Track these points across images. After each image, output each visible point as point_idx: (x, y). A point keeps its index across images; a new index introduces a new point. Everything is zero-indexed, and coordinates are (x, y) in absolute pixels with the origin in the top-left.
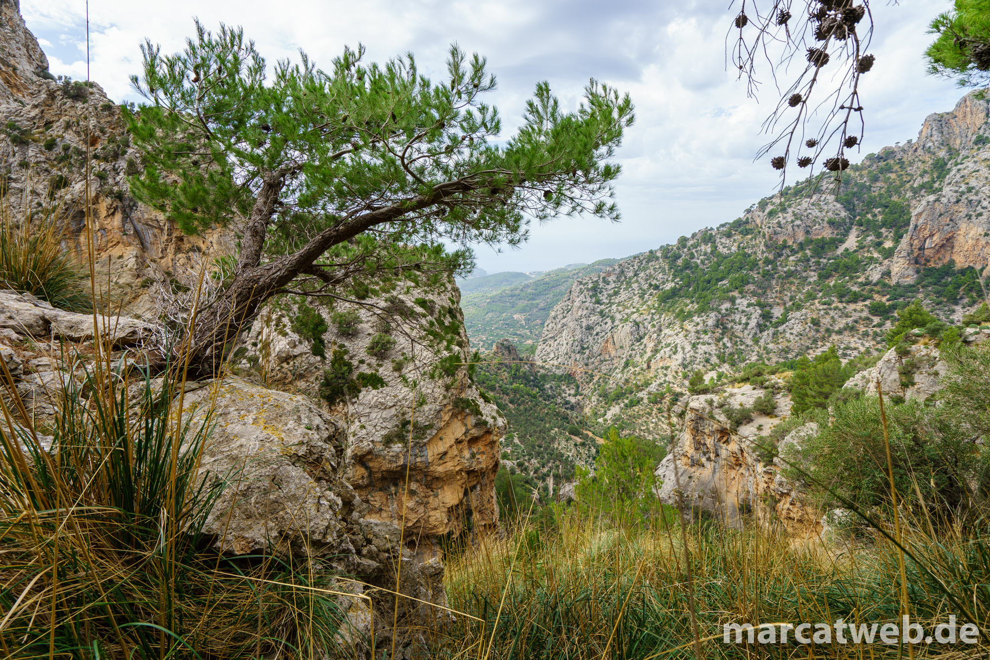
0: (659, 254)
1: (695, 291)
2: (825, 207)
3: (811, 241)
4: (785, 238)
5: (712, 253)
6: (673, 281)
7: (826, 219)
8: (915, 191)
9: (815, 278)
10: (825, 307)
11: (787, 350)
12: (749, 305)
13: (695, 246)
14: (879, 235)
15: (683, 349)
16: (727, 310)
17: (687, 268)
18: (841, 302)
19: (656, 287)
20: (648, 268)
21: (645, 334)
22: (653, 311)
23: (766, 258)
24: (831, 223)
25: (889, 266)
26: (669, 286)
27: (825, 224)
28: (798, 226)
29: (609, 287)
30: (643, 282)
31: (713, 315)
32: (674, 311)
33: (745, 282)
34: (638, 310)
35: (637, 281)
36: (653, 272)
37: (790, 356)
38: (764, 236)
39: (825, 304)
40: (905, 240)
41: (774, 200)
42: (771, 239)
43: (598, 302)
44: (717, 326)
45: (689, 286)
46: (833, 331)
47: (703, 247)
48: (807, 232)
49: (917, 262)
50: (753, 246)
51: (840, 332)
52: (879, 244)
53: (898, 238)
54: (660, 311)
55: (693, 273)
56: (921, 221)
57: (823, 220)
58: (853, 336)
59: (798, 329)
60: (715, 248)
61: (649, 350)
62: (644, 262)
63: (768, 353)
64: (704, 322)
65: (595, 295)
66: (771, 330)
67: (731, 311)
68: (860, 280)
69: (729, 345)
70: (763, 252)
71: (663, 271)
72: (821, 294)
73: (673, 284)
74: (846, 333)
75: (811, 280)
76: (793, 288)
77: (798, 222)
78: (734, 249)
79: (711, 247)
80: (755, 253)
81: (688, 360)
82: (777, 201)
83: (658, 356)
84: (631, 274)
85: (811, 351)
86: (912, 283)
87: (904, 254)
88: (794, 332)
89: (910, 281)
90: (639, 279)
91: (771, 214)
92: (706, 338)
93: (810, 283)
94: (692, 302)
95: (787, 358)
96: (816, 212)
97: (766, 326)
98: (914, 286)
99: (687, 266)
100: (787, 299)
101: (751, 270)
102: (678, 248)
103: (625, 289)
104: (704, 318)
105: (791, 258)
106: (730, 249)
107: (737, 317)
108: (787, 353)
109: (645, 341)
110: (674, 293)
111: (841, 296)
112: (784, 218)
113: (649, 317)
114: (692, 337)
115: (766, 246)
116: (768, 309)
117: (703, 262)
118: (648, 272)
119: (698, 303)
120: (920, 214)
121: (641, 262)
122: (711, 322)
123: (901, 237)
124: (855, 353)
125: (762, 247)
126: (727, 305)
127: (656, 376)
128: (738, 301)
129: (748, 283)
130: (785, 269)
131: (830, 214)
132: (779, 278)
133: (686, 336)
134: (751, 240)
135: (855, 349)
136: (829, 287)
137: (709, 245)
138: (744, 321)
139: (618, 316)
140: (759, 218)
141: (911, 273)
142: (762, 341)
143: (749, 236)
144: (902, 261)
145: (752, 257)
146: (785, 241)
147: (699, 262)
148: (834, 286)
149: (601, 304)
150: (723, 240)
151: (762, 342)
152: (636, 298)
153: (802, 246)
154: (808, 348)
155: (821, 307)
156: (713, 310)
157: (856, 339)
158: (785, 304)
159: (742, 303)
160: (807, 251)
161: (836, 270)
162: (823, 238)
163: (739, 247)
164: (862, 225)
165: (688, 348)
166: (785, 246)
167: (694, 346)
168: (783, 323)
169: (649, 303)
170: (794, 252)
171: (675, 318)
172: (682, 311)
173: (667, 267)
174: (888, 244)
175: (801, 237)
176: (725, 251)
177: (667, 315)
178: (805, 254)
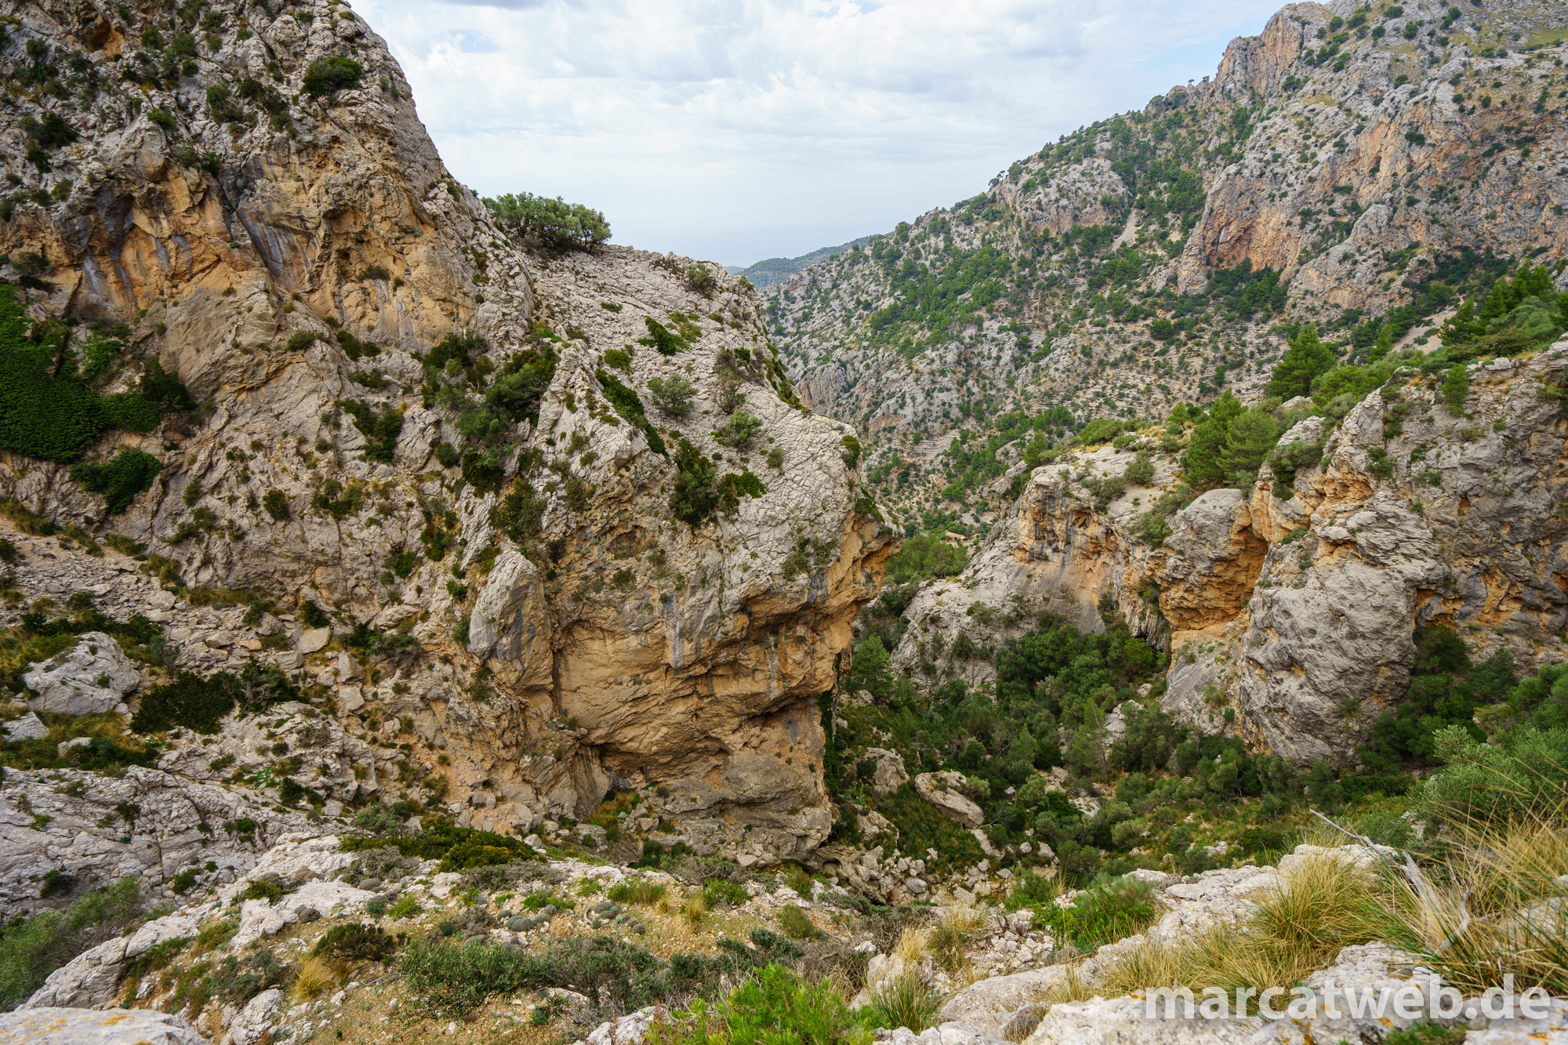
0: (868, 251)
1: (925, 311)
2: (1099, 179)
3: (1081, 232)
4: (1047, 226)
5: (946, 249)
6: (891, 295)
7: (1100, 197)
8: (1210, 158)
9: (1085, 288)
10: (1098, 329)
11: (1050, 394)
12: (1001, 330)
13: (921, 238)
14: (1164, 223)
15: (913, 399)
16: (971, 338)
17: (911, 274)
18: (1118, 321)
19: (867, 306)
20: (853, 274)
21: (856, 381)
22: (866, 344)
23: (1022, 257)
24: (1106, 203)
25: (1176, 268)
26: (886, 303)
27: (1099, 206)
28: (1064, 208)
29: (795, 307)
30: (847, 298)
31: (953, 346)
32: (896, 343)
33: (994, 294)
34: (842, 344)
35: (838, 297)
36: (861, 281)
37: (1055, 401)
38: (1019, 223)
39: (1097, 325)
40: (1197, 231)
41: (1030, 165)
42: (1028, 227)
43: (780, 332)
44: (958, 363)
45: (914, 303)
46: (1108, 363)
47: (933, 240)
48: (1075, 218)
49: (1208, 263)
50: (1004, 239)
51: (1115, 365)
52: (1164, 236)
53: (1187, 227)
54: (875, 343)
55: (920, 281)
56: (1218, 203)
57: (1095, 199)
58: (1131, 369)
59: (1065, 361)
60: (949, 240)
61: (864, 404)
62: (846, 265)
63: (1027, 399)
64: (941, 358)
65: (774, 321)
66: (1031, 366)
67: (978, 339)
68: (1140, 289)
69: (975, 390)
70: (1018, 249)
71: (876, 279)
72: (1092, 311)
73: (892, 301)
74: (1123, 365)
75: (1080, 290)
76: (1057, 303)
77: (1064, 202)
78: (977, 242)
79: (945, 240)
80: (1007, 250)
81: (921, 415)
82: (1036, 167)
83: (879, 412)
84: (827, 285)
85: (1080, 393)
86: (1201, 292)
87: (1195, 250)
88: (1060, 366)
89: (1198, 289)
90: (841, 293)
91: (1028, 188)
92: (945, 381)
93: (1077, 296)
94: (922, 328)
95: (1051, 404)
96: (1086, 187)
97: (1023, 360)
98: (1203, 296)
99: (910, 271)
100: (1049, 318)
101: (1002, 276)
102: (897, 242)
103: (821, 310)
104: (942, 351)
105: (1055, 258)
106: (970, 243)
107: (985, 348)
108: (1051, 397)
109: (857, 390)
110: (894, 314)
111: (1117, 314)
112: (1046, 195)
113: (860, 354)
114: (926, 379)
115: (1022, 238)
116: (1025, 334)
117: (933, 265)
118: (853, 280)
119: (930, 329)
120: (1218, 192)
121: (841, 264)
122: (951, 357)
123: (1192, 226)
124: (1134, 392)
125: (1017, 241)
126: (971, 331)
127: (876, 443)
128: (986, 324)
129: (998, 297)
130: (1047, 275)
131: (1104, 189)
132: (1038, 287)
133: (917, 380)
134: (1000, 228)
135: (1134, 386)
136: (1103, 299)
137: (942, 237)
138: (994, 355)
139: (814, 354)
140: (1011, 193)
141: (1201, 277)
142: (1019, 381)
143: (997, 223)
144: (1191, 260)
145: (1003, 256)
146: (1047, 232)
147: (928, 263)
148: (1110, 299)
149: (785, 336)
150: (961, 229)
151: (1018, 384)
152: (839, 325)
153: (1068, 239)
154: (1077, 389)
155: (1094, 330)
156: (952, 338)
157: (1134, 373)
158: (1046, 327)
159: (991, 327)
160: (1075, 247)
161: (1110, 275)
162: (1096, 226)
163: (983, 240)
164: (1143, 208)
165: (920, 398)
166: (1046, 239)
167: (929, 394)
168: (1046, 355)
169: (858, 331)
170: (1058, 248)
171: (898, 354)
172: (908, 342)
173: (881, 273)
174: (1175, 237)
175: (1067, 226)
176: (965, 246)
177: (886, 349)
178: (1073, 252)
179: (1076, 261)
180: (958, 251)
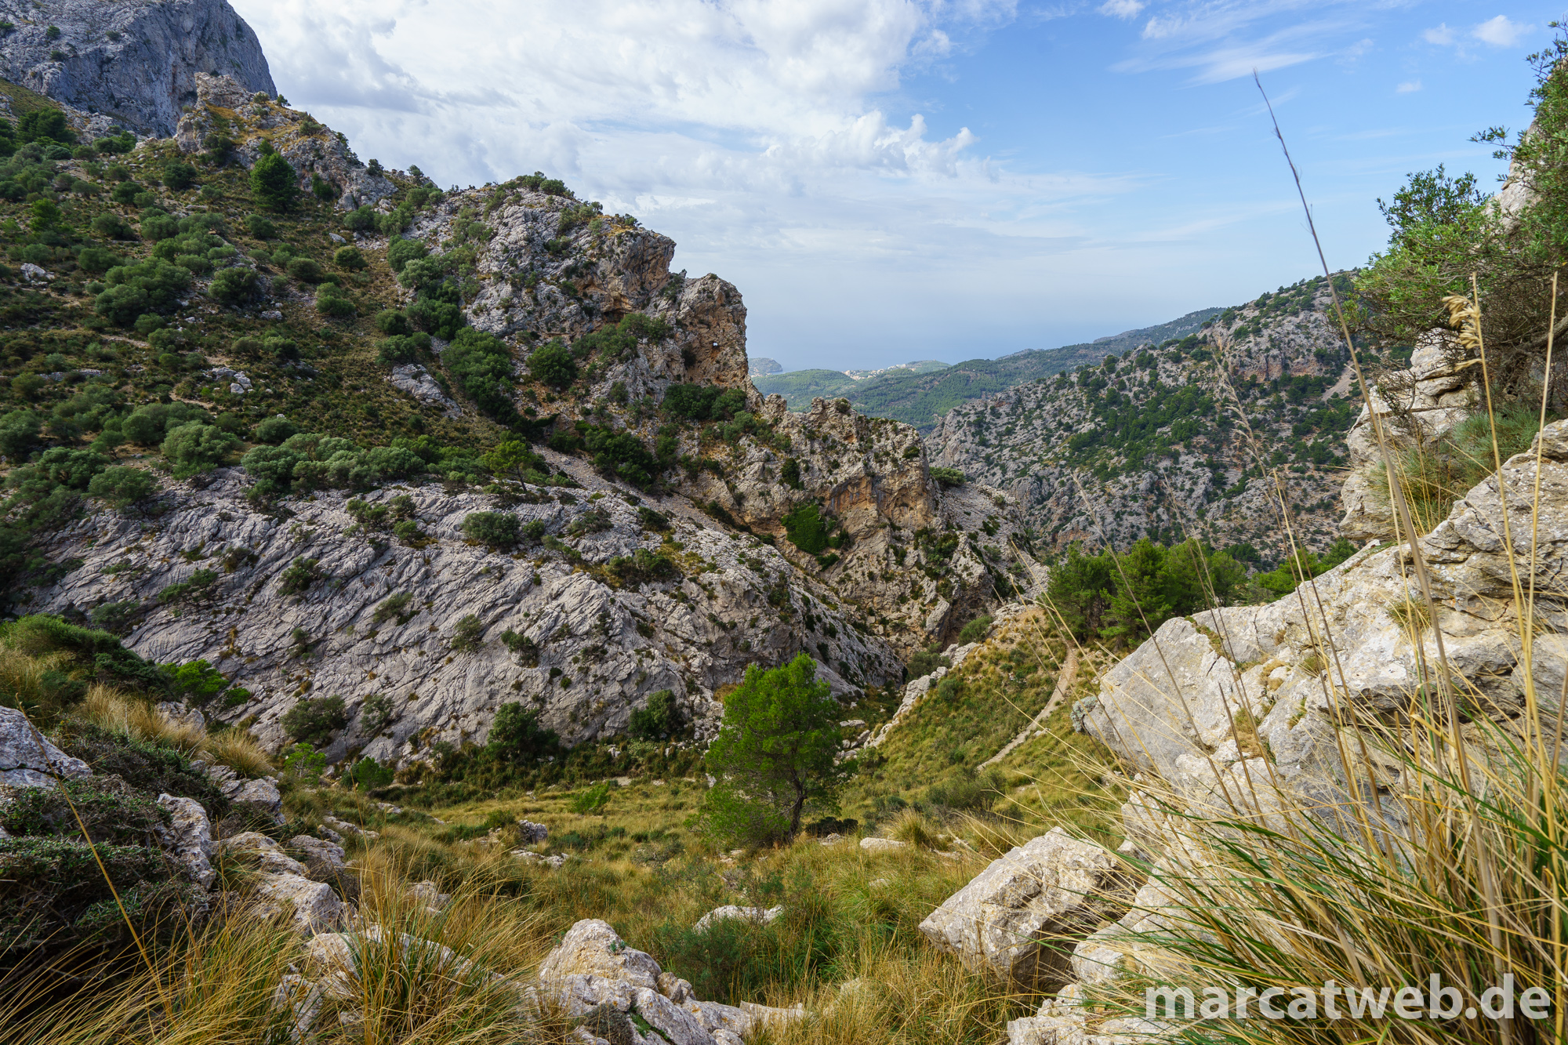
1: (1124, 438)
2: (1315, 332)
3: (1290, 379)
4: (1255, 372)
5: (1150, 383)
6: (1092, 420)
7: (1314, 349)
9: (1289, 433)
10: (1297, 475)
11: (1241, 530)
12: (1197, 465)
13: (1127, 371)
15: (1103, 519)
16: (1166, 469)
17: (1114, 403)
18: (1318, 469)
19: (1068, 428)
20: (1057, 398)
21: (1050, 495)
22: (1063, 462)
23: (1226, 399)
24: (1321, 356)
26: (1086, 427)
27: (1312, 357)
28: (1275, 357)
29: (999, 422)
30: (1049, 419)
31: (1146, 475)
32: (1092, 465)
33: (1193, 431)
34: (1040, 460)
35: (1040, 417)
36: (1064, 405)
37: (1243, 537)
38: (1226, 367)
39: (1296, 470)
41: (1245, 312)
42: (1235, 372)
43: (984, 443)
44: (1150, 491)
45: (1114, 430)
46: (1304, 508)
47: (1138, 374)
48: (1285, 367)
50: (1210, 380)
51: (1311, 510)
54: (1072, 463)
55: (1121, 410)
57: (1309, 350)
58: (1327, 517)
59: (1257, 502)
60: (1155, 376)
61: (1055, 517)
62: (1052, 388)
63: (1215, 532)
64: (1134, 484)
65: (979, 433)
66: (1223, 501)
67: (1171, 472)
69: (1165, 517)
70: (1222, 390)
71: (1079, 405)
72: (1293, 456)
73: (1093, 426)
75: (1284, 435)
76: (1258, 445)
77: (1275, 352)
78: (1182, 380)
79: (1151, 374)
80: (1211, 390)
82: (1250, 314)
88: (1253, 506)
91: (1240, 334)
92: (1135, 506)
93: (1281, 440)
94: (1119, 454)
96: (1301, 339)
97: (1216, 494)
99: (1114, 399)
100: (1248, 459)
101: (1205, 415)
102: (1103, 372)
104: (1135, 478)
105: (1260, 402)
106: (1176, 380)
107: (1179, 480)
108: (1240, 533)
110: (1094, 437)
111: (1319, 461)
112: (1257, 344)
113: (1057, 471)
114: (1117, 503)
115: (1228, 381)
116: (1221, 471)
117: (1136, 396)
118: (1057, 403)
119: (1126, 456)
121: (1047, 387)
122: (1143, 485)
125: (1222, 383)
126: (1166, 463)
128: (1182, 458)
129: (1198, 433)
130: (1250, 417)
131: (1320, 342)
133: (1108, 502)
134: (1208, 368)
135: (1328, 533)
136: (1306, 447)
137: (1148, 371)
139: (1012, 466)
140: (1220, 334)
143: (1205, 363)
145: (1207, 396)
146: (1254, 377)
147: (1131, 395)
148: (1314, 447)
149: (988, 447)
150: (1168, 366)
151: (1209, 517)
153: (1276, 386)
155: (1291, 475)
156: (1146, 468)
158: (1244, 466)
159: (1188, 461)
160: (1283, 394)
161: (1317, 424)
162: (1306, 376)
163: (1189, 378)
164: (1361, 362)
165: (1110, 518)
166: (1253, 384)
167: (1118, 516)
168: (1239, 493)
169: (1057, 450)
170: (1264, 393)
171: (1093, 475)
172: (1104, 466)
173: (1085, 399)
175: (1276, 373)
176: (1170, 382)
177: (1082, 470)
178: (1280, 399)
179: (1283, 406)
180: (1163, 387)
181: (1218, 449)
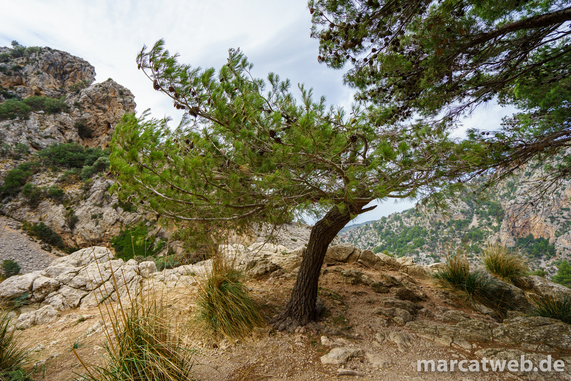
0: (371, 226)
1: (395, 248)
2: (458, 204)
3: (454, 222)
4: (440, 219)
5: (401, 226)
8: (502, 197)
9: (460, 242)
12: (427, 256)
13: (391, 222)
14: (489, 219)
16: (415, 259)
19: (372, 245)
20: (366, 233)
23: (432, 230)
30: (364, 242)
33: (422, 243)
36: (369, 236)
38: (428, 218)
40: (504, 222)
45: (390, 244)
47: (395, 223)
48: (451, 217)
50: (423, 223)
55: (392, 237)
56: (510, 213)
57: (458, 210)
62: (363, 230)
67: (418, 260)
68: (485, 244)
70: (429, 227)
71: (375, 235)
72: (465, 251)
73: (381, 243)
76: (449, 247)
78: (413, 224)
79: (400, 223)
80: (425, 227)
89: (512, 245)
90: (362, 240)
93: (458, 245)
96: (453, 206)
98: (515, 248)
99: (388, 233)
100: (447, 253)
101: (425, 236)
102: (382, 223)
107: (421, 263)
110: (383, 248)
111: (477, 253)
115: (431, 223)
118: (366, 236)
119: (398, 254)
120: (509, 209)
123: (501, 221)
125: (428, 224)
126: (414, 256)
128: (420, 254)
130: (443, 236)
131: (461, 207)
132: (440, 241)
134: (421, 219)
136: (469, 247)
141: (512, 240)
144: (505, 233)
147: (394, 231)
148: (472, 247)
150: (406, 219)
153: (449, 224)
155: (468, 259)
159: (423, 255)
161: (470, 238)
162: (460, 220)
164: (478, 214)
166: (440, 224)
170: (446, 227)
173: (377, 233)
174: (495, 224)
175: (448, 219)
176: (408, 225)
178: (452, 229)
179: (454, 232)
180: (405, 227)
181: (434, 249)
